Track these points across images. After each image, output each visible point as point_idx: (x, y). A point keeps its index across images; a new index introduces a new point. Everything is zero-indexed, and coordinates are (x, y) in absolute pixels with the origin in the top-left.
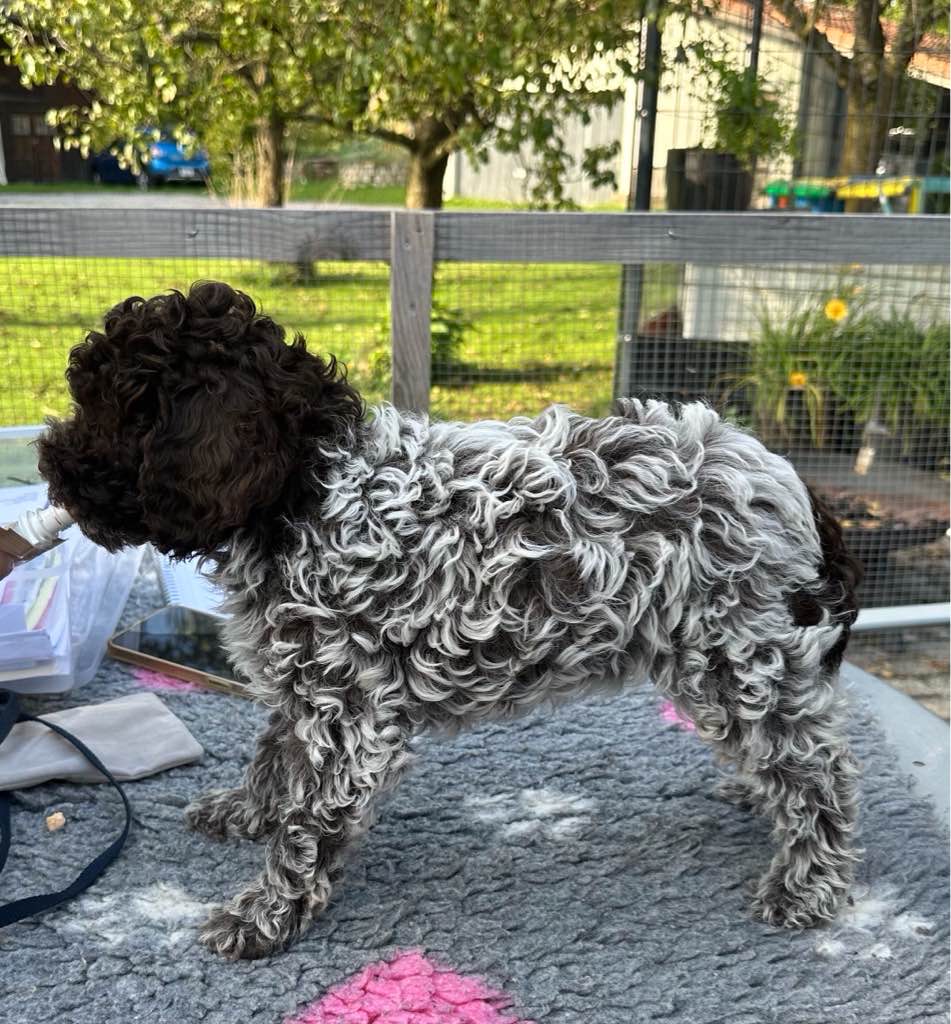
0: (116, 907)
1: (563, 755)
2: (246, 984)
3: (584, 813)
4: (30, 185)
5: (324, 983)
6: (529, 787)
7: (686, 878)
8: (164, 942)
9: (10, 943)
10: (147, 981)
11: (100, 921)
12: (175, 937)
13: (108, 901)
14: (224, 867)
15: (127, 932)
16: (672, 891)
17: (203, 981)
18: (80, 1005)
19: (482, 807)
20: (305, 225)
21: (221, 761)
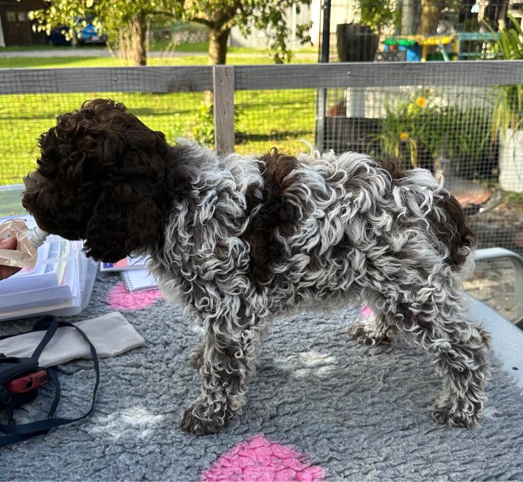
0: (115, 419)
1: (317, 335)
2: (181, 454)
3: (331, 364)
4: (17, 47)
5: (218, 452)
6: (303, 351)
7: (382, 393)
8: (139, 436)
9: (66, 440)
10: (134, 456)
11: (108, 426)
12: (145, 433)
13: (110, 417)
14: (163, 397)
15: (121, 432)
16: (376, 399)
17: (161, 453)
18: (104, 468)
19: (282, 363)
20: (171, 74)
21: (155, 345)
